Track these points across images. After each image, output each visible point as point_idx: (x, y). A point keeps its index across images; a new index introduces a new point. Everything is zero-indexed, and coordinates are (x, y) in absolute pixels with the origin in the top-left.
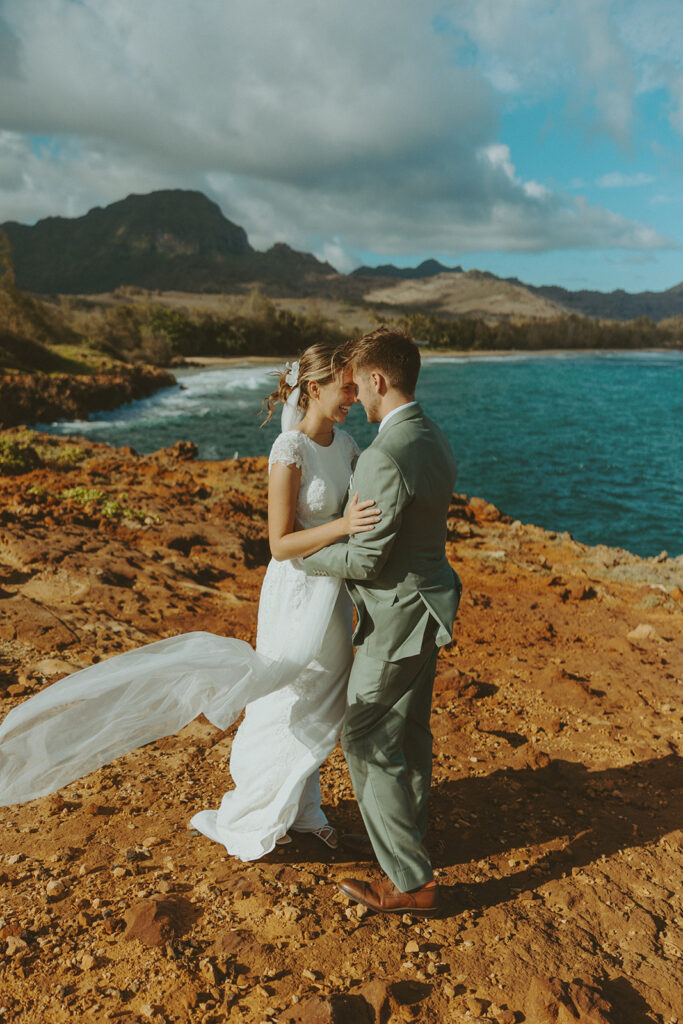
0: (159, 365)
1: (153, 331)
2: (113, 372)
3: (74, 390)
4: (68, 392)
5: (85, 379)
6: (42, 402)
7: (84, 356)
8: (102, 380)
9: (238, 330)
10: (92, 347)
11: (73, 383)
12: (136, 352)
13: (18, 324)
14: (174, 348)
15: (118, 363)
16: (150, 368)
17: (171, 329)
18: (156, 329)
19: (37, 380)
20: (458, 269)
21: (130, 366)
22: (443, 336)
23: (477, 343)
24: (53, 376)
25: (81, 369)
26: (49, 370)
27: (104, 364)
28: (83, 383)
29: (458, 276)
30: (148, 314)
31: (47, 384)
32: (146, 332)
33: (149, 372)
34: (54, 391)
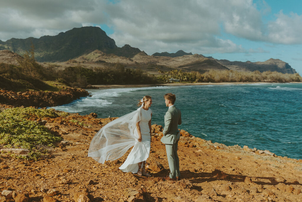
0: (83, 88)
1: (81, 76)
2: (67, 90)
3: (53, 96)
4: (51, 97)
5: (57, 93)
6: (42, 101)
7: (57, 85)
8: (63, 93)
9: (111, 75)
10: (60, 82)
11: (53, 94)
12: (75, 83)
13: (34, 74)
14: (88, 82)
15: (68, 87)
16: (79, 89)
17: (87, 75)
18: (82, 75)
19: (40, 93)
20: (191, 54)
21: (72, 88)
22: (185, 78)
23: (197, 80)
24: (46, 92)
25: (56, 89)
26: (44, 90)
27: (64, 87)
28: (56, 94)
29: (190, 56)
30: (79, 70)
31: (44, 95)
32: (78, 76)
33: (79, 90)
34: (46, 97)
